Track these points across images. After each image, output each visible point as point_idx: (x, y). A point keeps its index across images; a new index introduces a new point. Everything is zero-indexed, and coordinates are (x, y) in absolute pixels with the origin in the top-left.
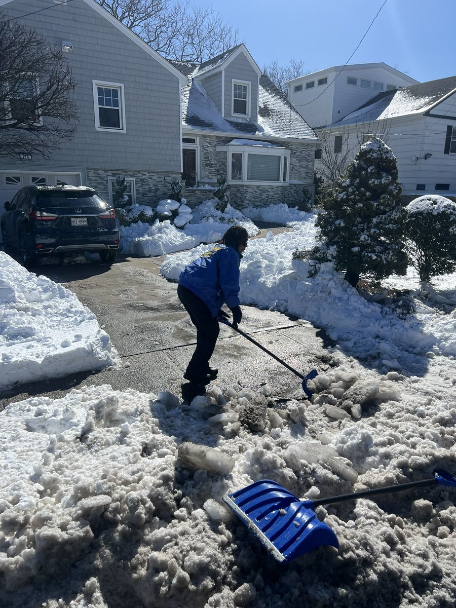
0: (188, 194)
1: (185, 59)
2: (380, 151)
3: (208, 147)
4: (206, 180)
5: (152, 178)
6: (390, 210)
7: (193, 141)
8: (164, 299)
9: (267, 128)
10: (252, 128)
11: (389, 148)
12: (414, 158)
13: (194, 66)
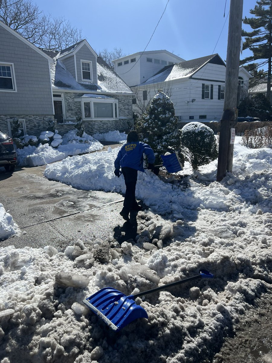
0: (59, 127)
1: (51, 48)
2: (164, 99)
3: (69, 99)
4: (70, 119)
5: (35, 119)
6: (172, 131)
7: (60, 96)
8: (47, 191)
9: (103, 87)
10: (95, 87)
11: (169, 98)
12: (187, 102)
13: (57, 52)
